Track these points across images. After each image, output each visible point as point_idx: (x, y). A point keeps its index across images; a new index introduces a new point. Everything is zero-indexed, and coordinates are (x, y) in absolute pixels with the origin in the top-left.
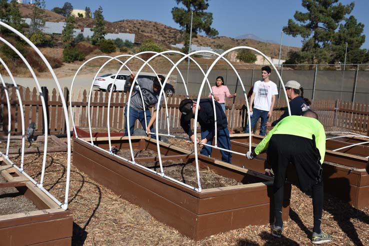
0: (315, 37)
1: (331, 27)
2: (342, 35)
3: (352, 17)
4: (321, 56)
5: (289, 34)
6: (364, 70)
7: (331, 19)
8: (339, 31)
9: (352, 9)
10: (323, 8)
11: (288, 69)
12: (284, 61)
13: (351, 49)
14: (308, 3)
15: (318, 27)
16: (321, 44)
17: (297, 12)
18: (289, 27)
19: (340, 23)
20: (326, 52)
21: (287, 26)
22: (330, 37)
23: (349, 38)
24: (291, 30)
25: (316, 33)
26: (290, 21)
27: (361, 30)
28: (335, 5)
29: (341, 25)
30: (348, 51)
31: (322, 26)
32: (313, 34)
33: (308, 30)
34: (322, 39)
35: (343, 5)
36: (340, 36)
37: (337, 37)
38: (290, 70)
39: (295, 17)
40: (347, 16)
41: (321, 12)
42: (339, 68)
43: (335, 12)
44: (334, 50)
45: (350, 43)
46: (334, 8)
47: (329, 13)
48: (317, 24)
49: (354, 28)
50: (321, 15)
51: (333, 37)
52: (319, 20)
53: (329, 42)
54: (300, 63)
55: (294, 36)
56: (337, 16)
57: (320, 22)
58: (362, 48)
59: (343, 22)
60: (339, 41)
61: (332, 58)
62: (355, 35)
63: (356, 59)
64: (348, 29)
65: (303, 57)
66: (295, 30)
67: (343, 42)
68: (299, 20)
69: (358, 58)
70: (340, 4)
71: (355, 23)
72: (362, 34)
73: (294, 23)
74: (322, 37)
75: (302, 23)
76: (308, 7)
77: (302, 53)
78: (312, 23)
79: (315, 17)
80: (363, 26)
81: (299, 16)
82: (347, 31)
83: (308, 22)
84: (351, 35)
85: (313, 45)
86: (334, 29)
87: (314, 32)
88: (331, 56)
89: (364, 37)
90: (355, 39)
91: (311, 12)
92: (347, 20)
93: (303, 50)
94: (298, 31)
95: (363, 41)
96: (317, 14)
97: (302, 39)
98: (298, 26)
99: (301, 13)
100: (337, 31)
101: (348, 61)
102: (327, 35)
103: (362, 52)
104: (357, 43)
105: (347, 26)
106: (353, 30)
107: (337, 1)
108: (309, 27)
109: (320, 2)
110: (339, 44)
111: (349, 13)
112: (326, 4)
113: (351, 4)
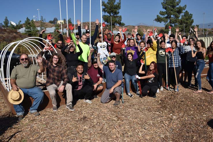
0: (170, 22)
1: (177, 17)
2: (182, 20)
3: (186, 11)
4: (174, 30)
5: (158, 22)
7: (177, 13)
8: (181, 18)
9: (186, 8)
10: (172, 9)
15: (171, 17)
16: (173, 25)
17: (161, 11)
19: (181, 15)
21: (157, 18)
22: (177, 21)
23: (186, 21)
24: (159, 20)
25: (170, 20)
26: (157, 16)
27: (192, 17)
28: (177, 6)
32: (169, 21)
33: (167, 19)
34: (173, 23)
35: (181, 6)
37: (180, 21)
39: (160, 13)
40: (184, 11)
41: (172, 10)
45: (187, 23)
46: (178, 8)
47: (175, 11)
48: (170, 16)
50: (172, 12)
51: (178, 21)
52: (171, 14)
53: (177, 24)
55: (160, 22)
56: (179, 11)
58: (192, 25)
60: (181, 23)
62: (189, 19)
67: (183, 23)
71: (188, 14)
72: (192, 19)
73: (160, 17)
74: (173, 22)
75: (163, 16)
76: (166, 8)
77: (165, 30)
78: (168, 16)
79: (169, 13)
80: (192, 15)
81: (162, 13)
82: (185, 18)
83: (166, 15)
86: (178, 17)
87: (169, 20)
89: (193, 20)
90: (189, 21)
91: (167, 11)
92: (184, 13)
93: (165, 28)
94: (162, 20)
95: (192, 22)
96: (170, 11)
97: (164, 23)
98: (162, 18)
99: (162, 12)
102: (175, 20)
104: (190, 23)
105: (185, 16)
106: (187, 17)
107: (178, 5)
108: (167, 18)
109: (171, 6)
110: (181, 25)
111: (184, 10)
112: (173, 7)
113: (185, 6)
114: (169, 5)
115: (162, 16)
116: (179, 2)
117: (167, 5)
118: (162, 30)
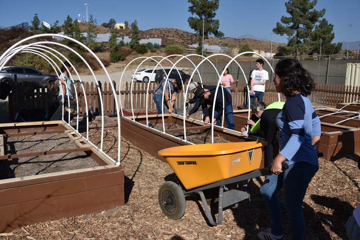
0: (297, 35)
1: (309, 28)
2: (317, 33)
3: (324, 20)
4: (302, 49)
5: (278, 33)
6: (334, 60)
7: (309, 22)
8: (315, 30)
9: (324, 13)
10: (303, 14)
11: (277, 60)
12: (275, 54)
13: (325, 44)
14: (290, 10)
16: (302, 40)
17: (283, 17)
18: (277, 28)
19: (315, 24)
20: (306, 47)
21: (276, 27)
22: (308, 35)
23: (323, 36)
24: (279, 30)
25: (298, 32)
26: (278, 24)
27: (332, 29)
28: (311, 10)
29: (316, 26)
30: (322, 45)
31: (302, 27)
32: (295, 33)
33: (292, 30)
34: (303, 37)
35: (317, 10)
36: (316, 34)
37: (314, 35)
39: (282, 20)
40: (321, 19)
41: (301, 16)
42: (316, 58)
43: (312, 16)
44: (312, 45)
45: (324, 39)
46: (311, 13)
47: (307, 17)
48: (298, 26)
49: (327, 29)
50: (301, 19)
51: (311, 35)
52: (300, 23)
53: (308, 39)
54: (287, 55)
55: (282, 35)
56: (313, 18)
57: (301, 23)
58: (332, 42)
59: (318, 24)
60: (315, 38)
61: (311, 50)
62: (326, 33)
63: (329, 51)
64: (321, 28)
65: (289, 51)
66: (282, 30)
67: (318, 38)
68: (284, 23)
69: (330, 50)
70: (315, 10)
71: (327, 24)
72: (332, 32)
73: (281, 25)
74: (302, 35)
75: (287, 25)
76: (291, 13)
77: (288, 47)
78: (295, 25)
79: (297, 20)
80: (332, 26)
81: (285, 20)
82: (321, 30)
83: (291, 24)
84: (324, 33)
85: (296, 41)
86: (311, 28)
87: (296, 31)
88: (310, 49)
89: (333, 34)
90: (327, 35)
91: (293, 17)
92: (320, 22)
93: (289, 45)
94: (285, 31)
95: (332, 37)
96: (298, 18)
97: (288, 37)
98: (284, 28)
99: (286, 18)
100: (313, 30)
101: (323, 53)
102: (306, 33)
103: (333, 46)
104: (328, 39)
105: (321, 26)
106: (325, 29)
107: (312, 8)
108: (292, 28)
109: (300, 9)
110: (315, 40)
111: (322, 17)
112: (304, 10)
113: (323, 10)
114: (298, 8)
115: (285, 25)
116: (314, 3)
117: (295, 7)
118: (283, 48)
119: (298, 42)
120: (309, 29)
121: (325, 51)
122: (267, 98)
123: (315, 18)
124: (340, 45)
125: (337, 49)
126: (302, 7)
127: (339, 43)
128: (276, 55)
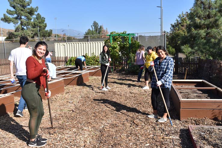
0: (22, 24)
3: (38, 14)
4: (27, 34)
5: (6, 22)
6: (49, 41)
7: (28, 15)
8: (34, 21)
9: (38, 10)
10: (23, 9)
11: (8, 42)
13: (41, 30)
14: (13, 5)
15: (21, 18)
16: (25, 28)
17: (8, 10)
18: (5, 18)
19: (33, 17)
20: (29, 32)
21: (3, 17)
22: (29, 24)
23: (39, 25)
24: (6, 20)
25: (21, 22)
26: (4, 15)
27: (44, 21)
28: (28, 7)
29: (34, 18)
30: (40, 31)
31: (24, 18)
32: (19, 22)
33: (17, 20)
34: (25, 25)
35: (33, 7)
36: (34, 24)
37: (33, 24)
38: (10, 43)
39: (7, 12)
40: (36, 13)
41: (22, 10)
42: (37, 40)
43: (30, 11)
44: (33, 31)
45: (40, 27)
46: (29, 9)
47: (26, 11)
48: (21, 17)
49: (41, 20)
50: (22, 12)
51: (31, 24)
52: (22, 15)
53: (29, 27)
54: (16, 38)
55: (9, 23)
57: (22, 16)
58: (46, 29)
59: (34, 16)
60: (34, 26)
61: (33, 35)
62: (41, 23)
64: (38, 20)
65: (16, 35)
66: (8, 20)
67: (37, 27)
68: (10, 14)
69: (45, 35)
70: (31, 7)
71: (40, 17)
72: (45, 23)
73: (7, 16)
74: (25, 24)
75: (12, 16)
76: (14, 7)
77: (15, 33)
78: (18, 16)
79: (19, 13)
80: (45, 18)
81: (9, 12)
83: (15, 16)
84: (40, 23)
85: (21, 28)
86: (31, 20)
87: (20, 21)
88: (32, 34)
89: (46, 24)
90: (42, 25)
91: (16, 10)
92: (36, 15)
93: (16, 31)
94: (11, 21)
95: (45, 26)
96: (20, 12)
97: (14, 25)
98: (10, 18)
99: (10, 11)
100: (32, 21)
101: (41, 36)
102: (28, 23)
103: (46, 31)
104: (43, 27)
105: (37, 18)
106: (40, 20)
107: (29, 5)
108: (16, 18)
109: (20, 5)
110: (35, 28)
111: (36, 12)
112: (24, 6)
113: (37, 7)
114: (18, 4)
115: (10, 16)
116: (30, 2)
117: (16, 3)
118: (12, 33)
119: (23, 29)
120: (29, 20)
121: (42, 35)
122: (3, 70)
123: (32, 12)
124: (51, 31)
125: (49, 34)
126: (21, 4)
127: (50, 30)
128: (7, 38)
